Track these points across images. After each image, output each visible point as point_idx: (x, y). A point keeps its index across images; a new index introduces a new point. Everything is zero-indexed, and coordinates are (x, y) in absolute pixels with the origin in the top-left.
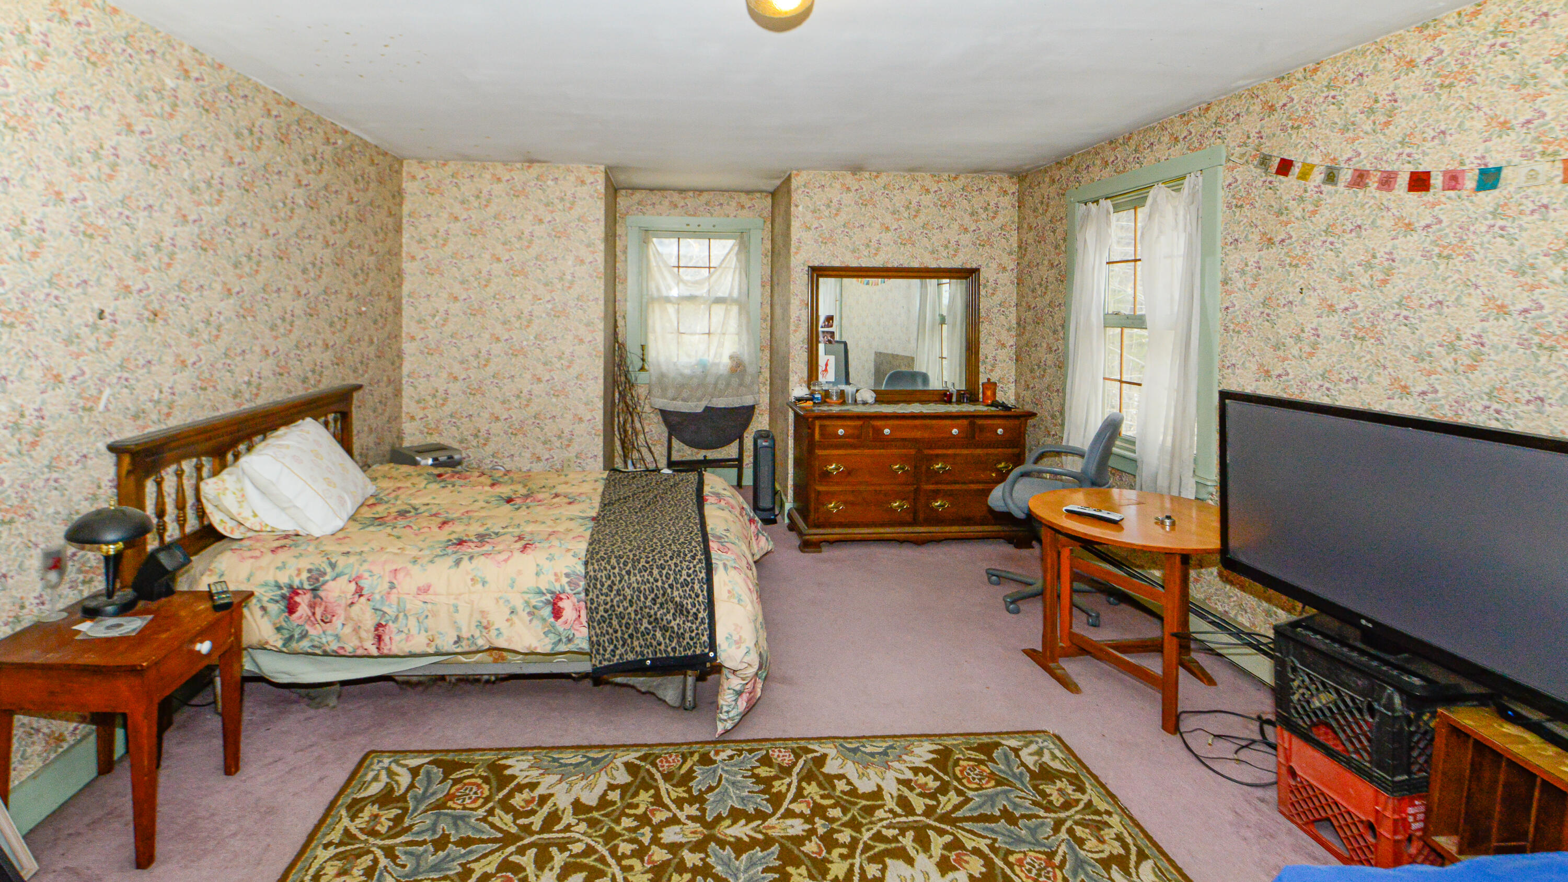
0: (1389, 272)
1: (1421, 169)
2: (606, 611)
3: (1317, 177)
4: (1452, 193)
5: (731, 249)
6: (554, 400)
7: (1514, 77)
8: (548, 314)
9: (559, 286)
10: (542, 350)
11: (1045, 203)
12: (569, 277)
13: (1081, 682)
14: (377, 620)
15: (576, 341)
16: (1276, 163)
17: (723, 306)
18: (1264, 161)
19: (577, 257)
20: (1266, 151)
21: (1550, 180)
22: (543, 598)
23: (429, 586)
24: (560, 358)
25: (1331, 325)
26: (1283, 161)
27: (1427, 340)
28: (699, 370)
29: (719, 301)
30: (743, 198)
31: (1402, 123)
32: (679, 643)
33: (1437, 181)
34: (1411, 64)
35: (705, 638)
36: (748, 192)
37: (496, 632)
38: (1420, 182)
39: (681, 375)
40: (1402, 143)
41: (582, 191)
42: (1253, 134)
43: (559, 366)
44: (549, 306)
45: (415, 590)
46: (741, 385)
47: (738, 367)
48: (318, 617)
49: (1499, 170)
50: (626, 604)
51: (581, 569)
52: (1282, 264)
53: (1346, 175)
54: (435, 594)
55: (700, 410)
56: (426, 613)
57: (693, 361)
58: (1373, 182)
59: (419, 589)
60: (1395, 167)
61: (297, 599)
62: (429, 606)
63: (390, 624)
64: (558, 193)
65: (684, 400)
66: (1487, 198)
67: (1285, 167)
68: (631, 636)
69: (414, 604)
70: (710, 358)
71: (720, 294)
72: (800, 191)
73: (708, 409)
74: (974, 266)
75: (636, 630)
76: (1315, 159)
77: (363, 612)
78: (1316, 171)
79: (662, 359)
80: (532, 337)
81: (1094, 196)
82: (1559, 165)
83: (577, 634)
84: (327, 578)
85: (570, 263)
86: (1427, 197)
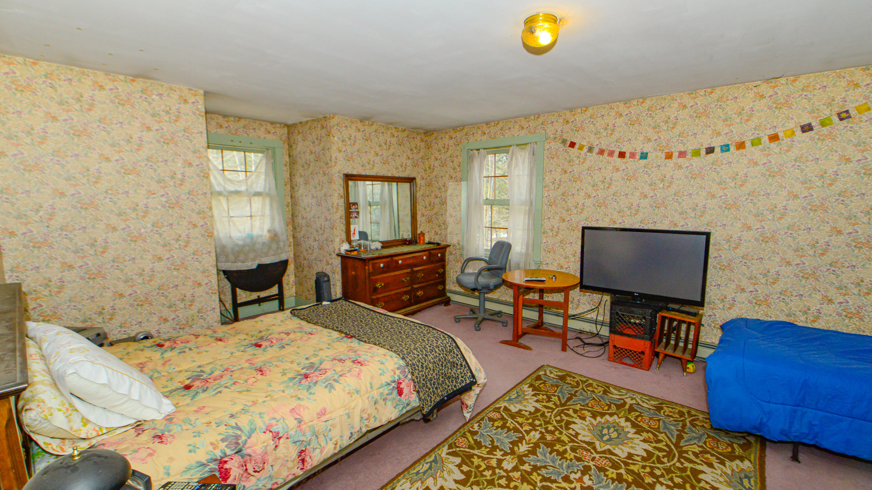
0: (610, 184)
1: (622, 151)
2: (424, 380)
3: (585, 150)
4: (632, 159)
5: (261, 160)
6: (175, 273)
7: (653, 125)
8: (163, 206)
9: (172, 183)
10: (161, 235)
11: (446, 148)
12: (180, 176)
13: (528, 344)
14: (299, 450)
15: (190, 226)
16: (569, 143)
17: (260, 198)
18: (564, 142)
19: (185, 161)
20: (565, 138)
21: (661, 158)
22: (391, 387)
23: (325, 409)
24: (178, 240)
25: (589, 202)
26: (571, 142)
27: (622, 206)
28: (248, 241)
29: (257, 194)
30: (269, 127)
31: (616, 135)
32: (456, 382)
33: (627, 155)
34: (621, 115)
35: (469, 374)
36: (272, 123)
37: (373, 419)
38: (622, 155)
39: (237, 245)
40: (616, 141)
41: (186, 108)
42: (559, 130)
43: (177, 246)
44: (164, 199)
45: (315, 416)
46: (278, 248)
47: (274, 237)
48: (251, 471)
49: (647, 153)
50: (431, 372)
51: (402, 363)
52: (570, 180)
53: (596, 150)
54: (330, 413)
55: (254, 267)
56: (329, 428)
57: (244, 235)
58: (606, 154)
59: (317, 414)
60: (613, 149)
61: (226, 466)
62: (329, 423)
63: (308, 447)
64: (163, 107)
65: (243, 262)
66: (643, 162)
67: (572, 145)
68: (436, 388)
69: (320, 425)
70: (256, 232)
71: (259, 190)
72: (335, 128)
73: (260, 266)
74: (412, 176)
75: (438, 383)
76: (584, 143)
77: (288, 449)
78: (585, 148)
79: (221, 235)
80: (149, 225)
81: (478, 147)
82: (664, 154)
83: (412, 400)
84: (244, 438)
85: (179, 165)
86: (624, 160)
